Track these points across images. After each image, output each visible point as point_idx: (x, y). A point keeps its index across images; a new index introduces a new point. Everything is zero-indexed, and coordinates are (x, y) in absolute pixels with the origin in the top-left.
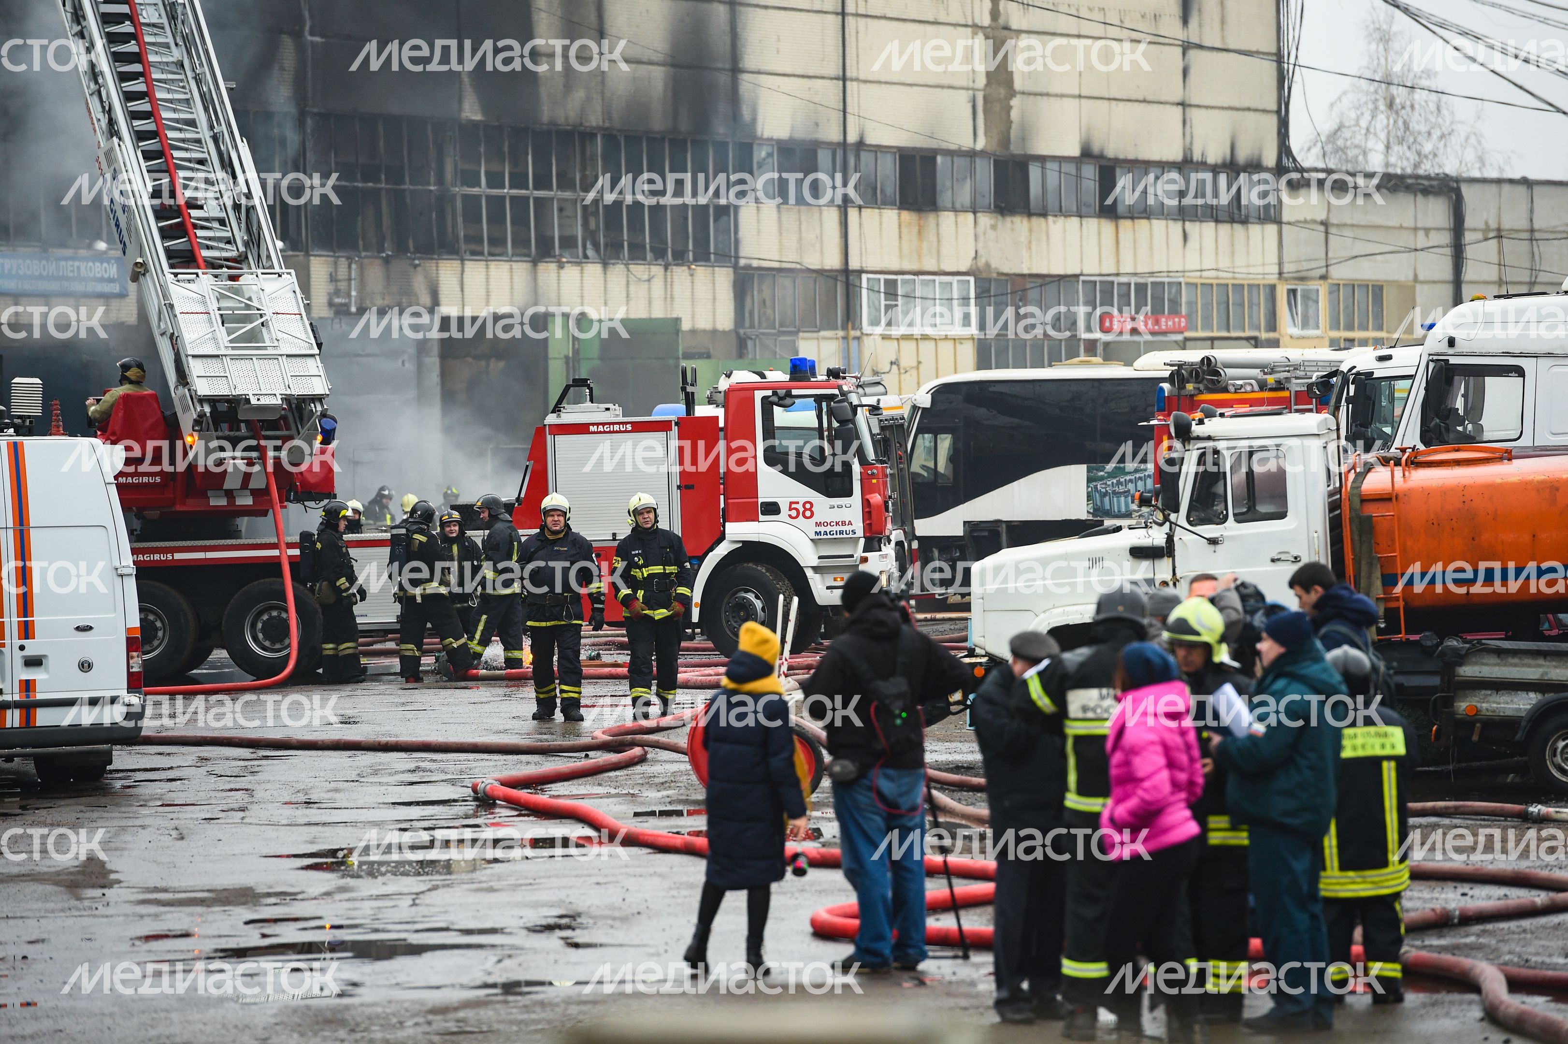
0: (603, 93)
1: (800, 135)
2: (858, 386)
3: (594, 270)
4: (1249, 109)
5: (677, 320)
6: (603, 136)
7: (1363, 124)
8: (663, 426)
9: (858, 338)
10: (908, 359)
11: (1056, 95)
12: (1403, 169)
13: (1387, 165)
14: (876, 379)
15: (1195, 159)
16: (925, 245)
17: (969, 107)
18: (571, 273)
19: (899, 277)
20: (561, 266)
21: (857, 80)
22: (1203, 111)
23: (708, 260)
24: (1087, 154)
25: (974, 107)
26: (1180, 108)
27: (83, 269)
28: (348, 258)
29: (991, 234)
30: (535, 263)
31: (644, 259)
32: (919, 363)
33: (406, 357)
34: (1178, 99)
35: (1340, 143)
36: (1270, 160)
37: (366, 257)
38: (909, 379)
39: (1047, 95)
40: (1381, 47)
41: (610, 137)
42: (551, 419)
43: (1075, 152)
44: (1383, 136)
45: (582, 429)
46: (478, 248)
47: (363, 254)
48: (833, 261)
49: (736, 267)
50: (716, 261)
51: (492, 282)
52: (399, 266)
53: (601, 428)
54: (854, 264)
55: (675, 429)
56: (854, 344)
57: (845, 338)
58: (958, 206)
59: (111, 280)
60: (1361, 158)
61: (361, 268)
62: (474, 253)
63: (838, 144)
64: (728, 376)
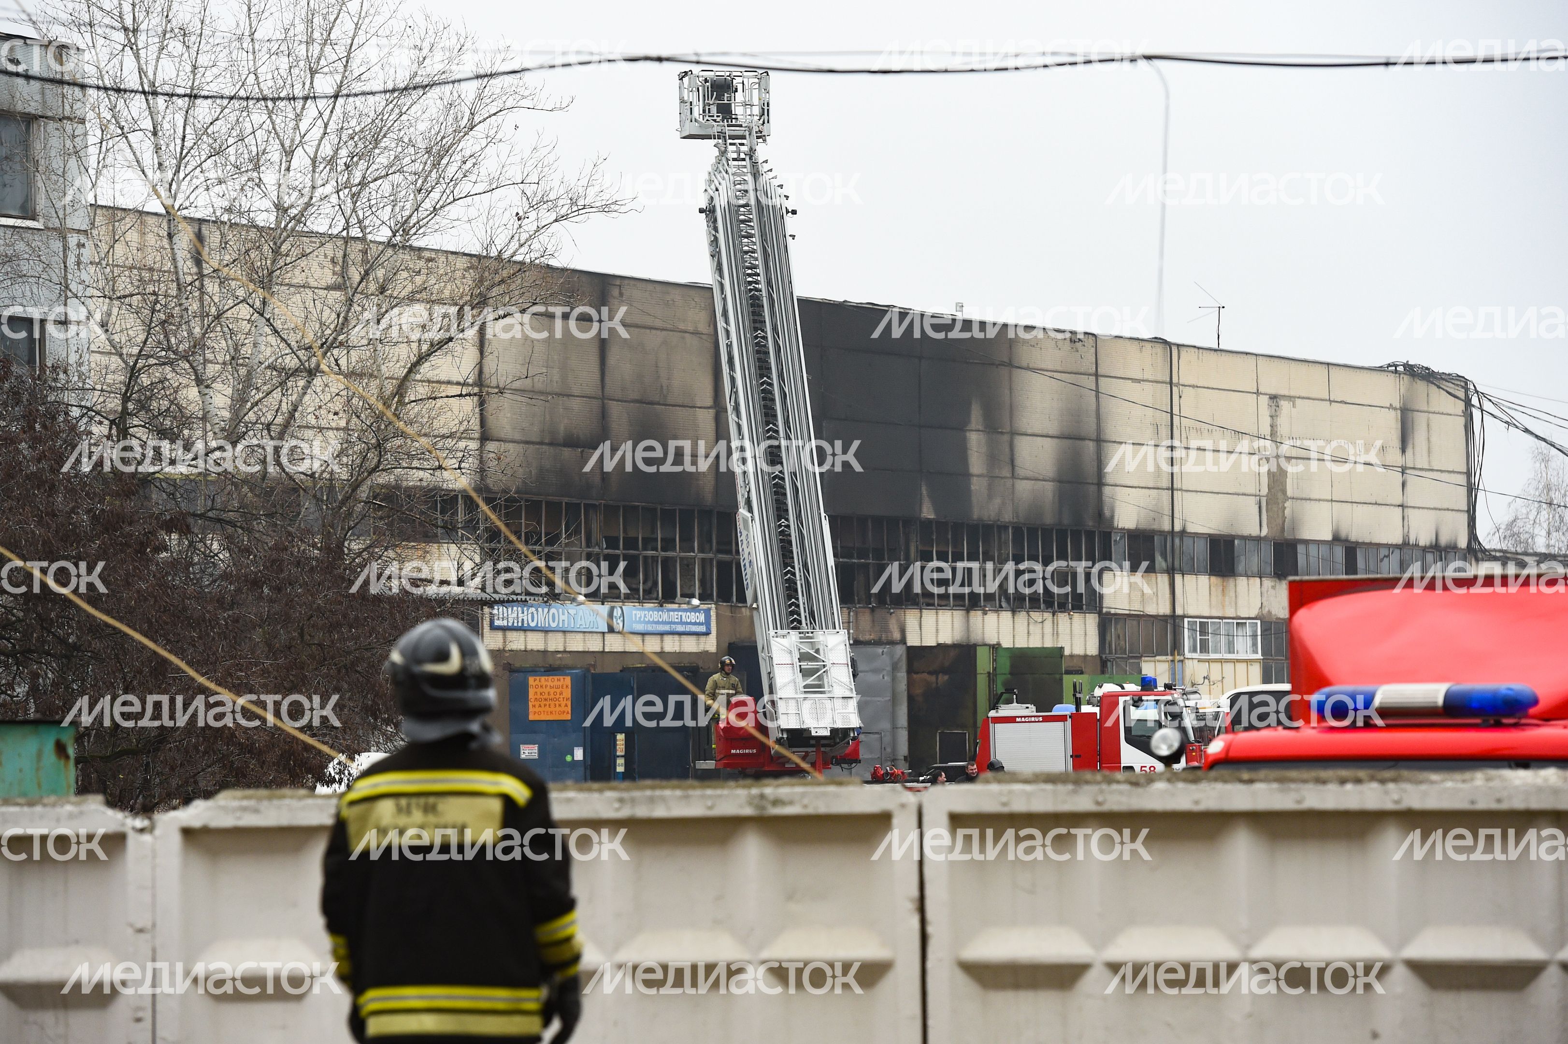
0: (1013, 500)
1: (1143, 526)
2: (1183, 694)
3: (1006, 616)
4: (1448, 509)
5: (1062, 648)
6: (1013, 527)
7: (1532, 517)
8: (1062, 718)
9: (1182, 661)
10: (1215, 675)
11: (1316, 500)
12: (1560, 549)
13: (1548, 546)
14: (1194, 689)
15: (1411, 543)
16: (1227, 599)
17: (1257, 506)
18: (991, 617)
19: (1209, 620)
20: (985, 613)
21: (1181, 490)
22: (1416, 510)
23: (1081, 609)
24: (1337, 539)
25: (1260, 508)
26: (1401, 508)
27: (683, 617)
28: (848, 608)
29: (1272, 592)
30: (968, 611)
31: (1039, 608)
32: (1223, 678)
33: (885, 673)
34: (1399, 503)
35: (1515, 530)
36: (1463, 543)
37: (860, 607)
38: (1217, 688)
39: (1310, 499)
40: (1543, 465)
41: (1018, 530)
42: (992, 714)
43: (1329, 537)
44: (1545, 525)
45: (1011, 720)
46: (931, 601)
47: (858, 606)
48: (1164, 609)
49: (1100, 613)
50: (1087, 609)
51: (940, 623)
52: (880, 613)
53: (1023, 719)
54: (1179, 612)
55: (1069, 720)
56: (1178, 666)
57: (1173, 661)
58: (1249, 573)
59: (700, 624)
60: (1530, 540)
61: (856, 614)
62: (928, 605)
63: (1168, 532)
64: (1101, 687)
